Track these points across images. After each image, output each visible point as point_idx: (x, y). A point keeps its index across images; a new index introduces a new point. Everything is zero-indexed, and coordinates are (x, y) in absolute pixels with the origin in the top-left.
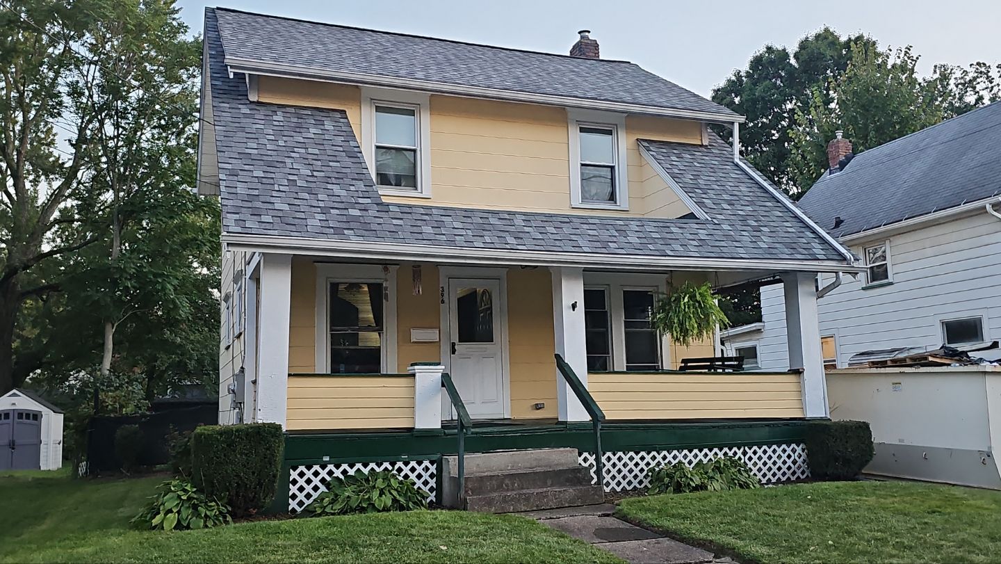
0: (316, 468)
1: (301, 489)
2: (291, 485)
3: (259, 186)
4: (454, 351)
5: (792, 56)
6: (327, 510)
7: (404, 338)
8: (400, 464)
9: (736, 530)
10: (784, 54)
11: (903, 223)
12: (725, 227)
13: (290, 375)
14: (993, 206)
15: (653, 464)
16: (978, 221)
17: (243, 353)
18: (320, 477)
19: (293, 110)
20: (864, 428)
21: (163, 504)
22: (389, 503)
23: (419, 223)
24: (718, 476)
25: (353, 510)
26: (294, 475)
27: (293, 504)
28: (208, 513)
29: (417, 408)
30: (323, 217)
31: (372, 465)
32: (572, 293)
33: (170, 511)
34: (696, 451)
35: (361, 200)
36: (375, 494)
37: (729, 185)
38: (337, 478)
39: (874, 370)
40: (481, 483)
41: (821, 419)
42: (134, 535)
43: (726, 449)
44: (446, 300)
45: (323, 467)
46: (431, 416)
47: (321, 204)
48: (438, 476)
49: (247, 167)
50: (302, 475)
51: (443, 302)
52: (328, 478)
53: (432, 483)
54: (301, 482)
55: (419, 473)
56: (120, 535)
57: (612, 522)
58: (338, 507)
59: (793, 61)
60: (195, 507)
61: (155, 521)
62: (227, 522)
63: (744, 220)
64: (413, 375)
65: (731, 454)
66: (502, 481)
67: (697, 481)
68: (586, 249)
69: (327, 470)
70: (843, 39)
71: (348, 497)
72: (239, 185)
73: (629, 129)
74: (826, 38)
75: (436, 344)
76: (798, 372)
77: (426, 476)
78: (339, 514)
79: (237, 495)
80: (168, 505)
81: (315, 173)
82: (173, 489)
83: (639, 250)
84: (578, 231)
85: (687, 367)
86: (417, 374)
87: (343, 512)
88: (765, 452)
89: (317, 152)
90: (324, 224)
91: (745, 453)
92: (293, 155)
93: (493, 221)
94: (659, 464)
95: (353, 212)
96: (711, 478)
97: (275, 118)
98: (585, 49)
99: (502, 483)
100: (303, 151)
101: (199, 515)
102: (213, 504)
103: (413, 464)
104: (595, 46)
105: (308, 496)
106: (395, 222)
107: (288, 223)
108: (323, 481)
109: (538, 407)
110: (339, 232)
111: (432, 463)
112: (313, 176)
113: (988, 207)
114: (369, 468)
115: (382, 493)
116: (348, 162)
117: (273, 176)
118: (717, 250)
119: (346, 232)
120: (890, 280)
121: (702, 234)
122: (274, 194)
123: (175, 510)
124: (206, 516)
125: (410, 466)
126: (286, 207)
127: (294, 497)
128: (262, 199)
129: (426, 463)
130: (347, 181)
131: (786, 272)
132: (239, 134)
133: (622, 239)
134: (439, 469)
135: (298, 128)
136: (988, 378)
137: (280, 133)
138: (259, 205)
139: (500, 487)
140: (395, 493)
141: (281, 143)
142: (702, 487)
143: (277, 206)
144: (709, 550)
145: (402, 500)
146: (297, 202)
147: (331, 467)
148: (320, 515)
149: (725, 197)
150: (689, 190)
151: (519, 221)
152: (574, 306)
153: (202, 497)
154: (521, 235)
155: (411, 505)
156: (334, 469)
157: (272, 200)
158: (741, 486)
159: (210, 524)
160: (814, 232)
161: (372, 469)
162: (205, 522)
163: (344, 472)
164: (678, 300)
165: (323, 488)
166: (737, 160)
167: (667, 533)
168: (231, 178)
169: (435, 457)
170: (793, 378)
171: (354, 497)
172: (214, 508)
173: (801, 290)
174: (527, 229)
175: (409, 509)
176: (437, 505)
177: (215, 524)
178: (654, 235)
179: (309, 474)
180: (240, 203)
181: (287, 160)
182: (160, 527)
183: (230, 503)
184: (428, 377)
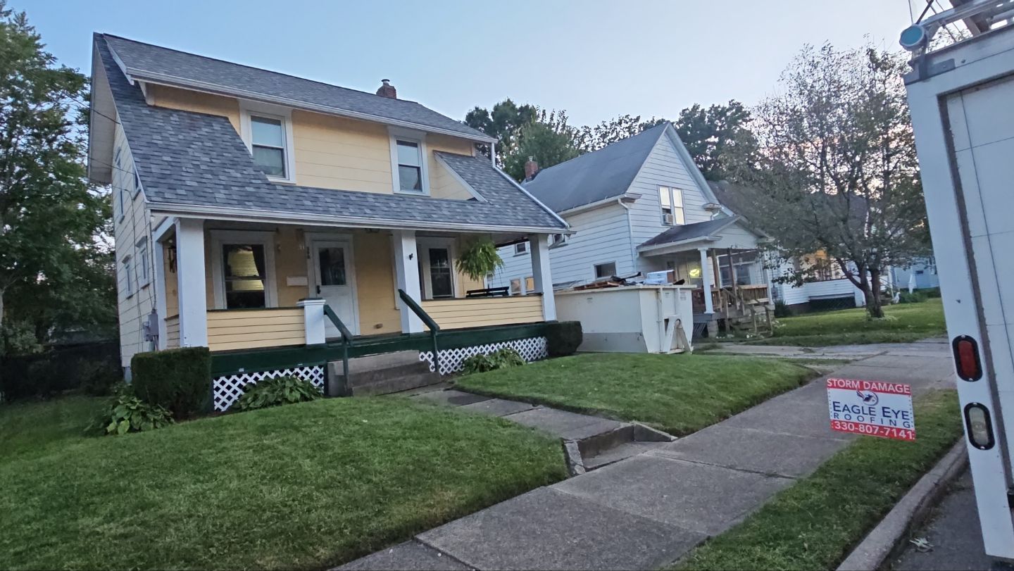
0: (234, 377)
1: (223, 394)
2: (215, 392)
3: (170, 167)
4: (319, 292)
5: (490, 114)
6: (251, 406)
7: (282, 284)
8: (297, 370)
9: (539, 388)
10: (485, 113)
11: (574, 210)
12: (497, 206)
13: (208, 311)
14: (622, 199)
15: (463, 356)
16: (615, 208)
17: (153, 299)
18: (237, 384)
19: (185, 114)
20: (578, 324)
21: (114, 414)
22: (298, 396)
23: (300, 198)
24: (504, 359)
25: (271, 404)
26: (217, 384)
27: (217, 405)
28: (156, 417)
29: (307, 331)
30: (227, 192)
31: (277, 372)
32: (409, 248)
33: (122, 419)
34: (487, 346)
35: (253, 181)
36: (287, 392)
37: (494, 182)
38: (251, 383)
39: (577, 292)
40: (360, 377)
41: (553, 321)
42: (92, 442)
43: (504, 343)
44: (311, 255)
45: (240, 376)
46: (318, 335)
47: (224, 183)
48: (325, 376)
49: (156, 154)
50: (223, 383)
51: (309, 257)
52: (244, 384)
53: (321, 381)
54: (223, 388)
55: (311, 374)
56: (78, 443)
57: (454, 393)
58: (259, 403)
59: (490, 117)
60: (144, 414)
61: (111, 427)
62: (172, 423)
63: (506, 202)
64: (303, 308)
65: (506, 346)
66: (372, 375)
67: (493, 363)
68: (419, 218)
69: (243, 378)
70: (518, 107)
71: (266, 395)
72: (152, 166)
73: (429, 143)
74: (508, 105)
75: (306, 288)
76: (540, 294)
77: (316, 376)
78: (260, 408)
79: (177, 402)
80: (119, 415)
81: (214, 161)
82: (121, 402)
83: (450, 219)
84: (411, 207)
85: (471, 295)
86: (306, 307)
87: (264, 406)
88: (524, 343)
89: (211, 145)
90: (228, 197)
91: (514, 345)
92: (193, 146)
93: (353, 198)
94: (466, 355)
95: (248, 189)
96: (501, 361)
97: (172, 118)
98: (387, 91)
99: (373, 377)
100: (200, 144)
101: (148, 420)
102: (159, 410)
103: (307, 369)
104: (394, 90)
105: (229, 398)
106: (283, 197)
107: (199, 195)
108: (240, 386)
109: (378, 327)
110: (241, 203)
111: (320, 367)
112: (212, 162)
113: (620, 201)
114: (274, 374)
115: (291, 390)
116: (238, 154)
117: (179, 160)
118: (495, 220)
119: (247, 203)
120: (566, 242)
121: (485, 210)
122: (184, 174)
123: (126, 418)
124: (155, 420)
125: (304, 371)
126: (195, 184)
127: (218, 400)
128: (176, 177)
129: (316, 368)
130: (239, 167)
131: (533, 234)
132: (144, 129)
133: (439, 212)
134: (326, 371)
135: (192, 128)
136: (641, 293)
137: (179, 130)
138: (172, 181)
139: (372, 379)
140: (300, 389)
141: (181, 137)
142: (496, 367)
143: (188, 183)
144: (529, 403)
145: (306, 393)
146: (204, 180)
147: (245, 376)
148: (245, 410)
149: (493, 188)
150: (471, 183)
151: (371, 200)
152: (411, 257)
153: (148, 406)
154: (374, 208)
155: (313, 397)
156: (248, 377)
157: (183, 178)
158: (517, 364)
159: (159, 425)
160: (545, 210)
161: (277, 375)
162: (155, 424)
163: (256, 379)
164: (475, 252)
165: (240, 392)
166: (494, 166)
167: (494, 396)
168: (144, 160)
169: (322, 363)
170: (536, 298)
171: (270, 395)
172: (161, 412)
173: (541, 245)
174: (377, 204)
175: (311, 399)
176: (327, 394)
177: (163, 426)
178: (458, 210)
179: (229, 382)
180: (155, 179)
181: (189, 150)
182: (115, 432)
183: (172, 408)
184: (314, 308)
